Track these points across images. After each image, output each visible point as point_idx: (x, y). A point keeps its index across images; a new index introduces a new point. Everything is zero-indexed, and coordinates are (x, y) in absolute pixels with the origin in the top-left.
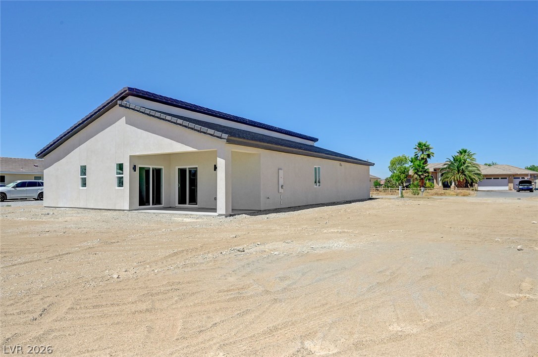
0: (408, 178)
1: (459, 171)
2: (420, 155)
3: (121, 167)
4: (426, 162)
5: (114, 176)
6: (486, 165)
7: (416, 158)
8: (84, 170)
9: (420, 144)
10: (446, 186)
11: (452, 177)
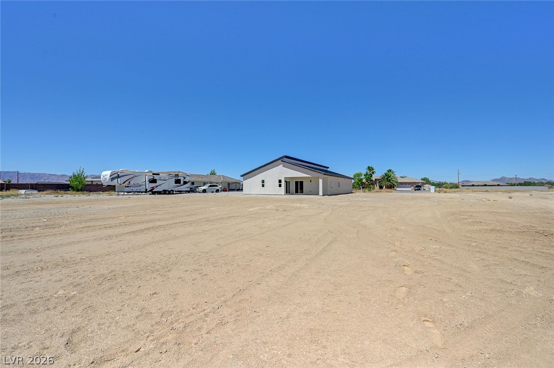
0: (363, 183)
1: (387, 181)
2: (369, 173)
3: (280, 181)
4: (372, 176)
5: (278, 184)
6: (401, 177)
7: (367, 174)
8: (263, 181)
9: (369, 167)
10: (381, 187)
11: (384, 183)
